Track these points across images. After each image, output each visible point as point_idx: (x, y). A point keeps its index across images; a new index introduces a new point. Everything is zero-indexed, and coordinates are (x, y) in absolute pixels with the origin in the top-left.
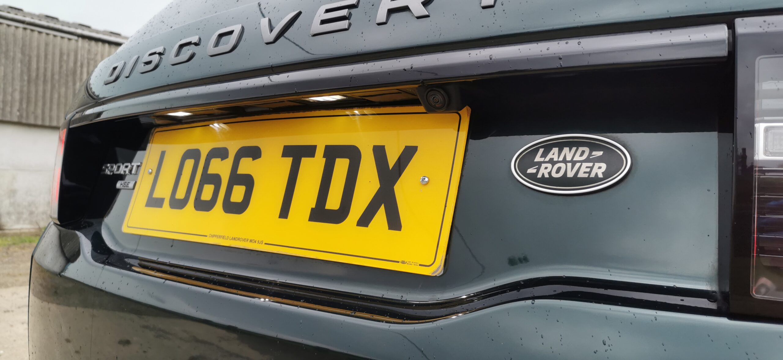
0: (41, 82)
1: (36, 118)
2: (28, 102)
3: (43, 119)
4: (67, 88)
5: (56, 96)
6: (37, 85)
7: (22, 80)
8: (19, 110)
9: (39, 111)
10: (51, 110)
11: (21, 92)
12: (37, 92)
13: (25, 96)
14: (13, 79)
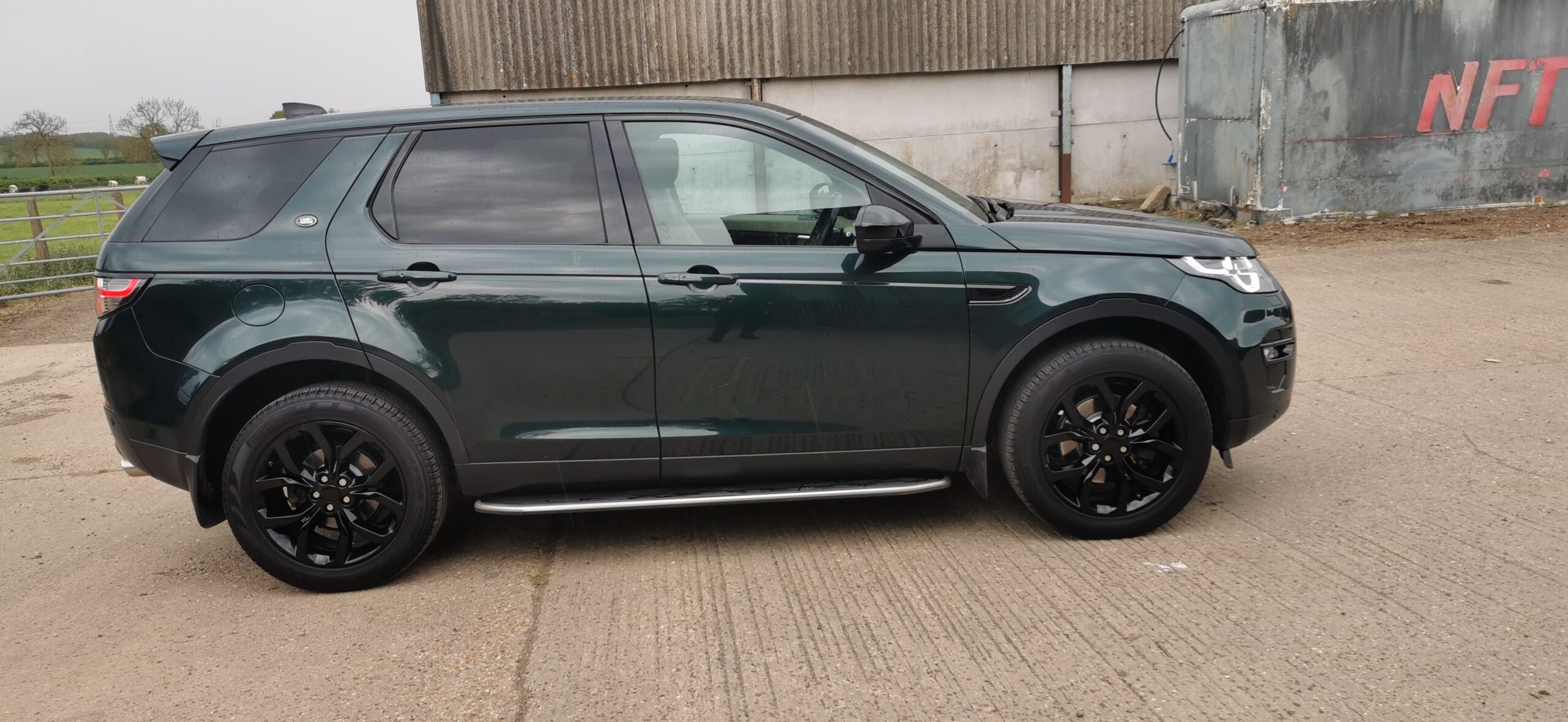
0: (875, 14)
1: (872, 65)
2: (861, 43)
3: (882, 66)
4: (910, 13)
5: (896, 29)
6: (869, 18)
7: (850, 15)
8: (850, 59)
9: (876, 55)
10: (891, 50)
11: (851, 32)
12: (870, 27)
13: (856, 36)
14: (840, 15)
